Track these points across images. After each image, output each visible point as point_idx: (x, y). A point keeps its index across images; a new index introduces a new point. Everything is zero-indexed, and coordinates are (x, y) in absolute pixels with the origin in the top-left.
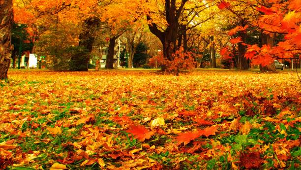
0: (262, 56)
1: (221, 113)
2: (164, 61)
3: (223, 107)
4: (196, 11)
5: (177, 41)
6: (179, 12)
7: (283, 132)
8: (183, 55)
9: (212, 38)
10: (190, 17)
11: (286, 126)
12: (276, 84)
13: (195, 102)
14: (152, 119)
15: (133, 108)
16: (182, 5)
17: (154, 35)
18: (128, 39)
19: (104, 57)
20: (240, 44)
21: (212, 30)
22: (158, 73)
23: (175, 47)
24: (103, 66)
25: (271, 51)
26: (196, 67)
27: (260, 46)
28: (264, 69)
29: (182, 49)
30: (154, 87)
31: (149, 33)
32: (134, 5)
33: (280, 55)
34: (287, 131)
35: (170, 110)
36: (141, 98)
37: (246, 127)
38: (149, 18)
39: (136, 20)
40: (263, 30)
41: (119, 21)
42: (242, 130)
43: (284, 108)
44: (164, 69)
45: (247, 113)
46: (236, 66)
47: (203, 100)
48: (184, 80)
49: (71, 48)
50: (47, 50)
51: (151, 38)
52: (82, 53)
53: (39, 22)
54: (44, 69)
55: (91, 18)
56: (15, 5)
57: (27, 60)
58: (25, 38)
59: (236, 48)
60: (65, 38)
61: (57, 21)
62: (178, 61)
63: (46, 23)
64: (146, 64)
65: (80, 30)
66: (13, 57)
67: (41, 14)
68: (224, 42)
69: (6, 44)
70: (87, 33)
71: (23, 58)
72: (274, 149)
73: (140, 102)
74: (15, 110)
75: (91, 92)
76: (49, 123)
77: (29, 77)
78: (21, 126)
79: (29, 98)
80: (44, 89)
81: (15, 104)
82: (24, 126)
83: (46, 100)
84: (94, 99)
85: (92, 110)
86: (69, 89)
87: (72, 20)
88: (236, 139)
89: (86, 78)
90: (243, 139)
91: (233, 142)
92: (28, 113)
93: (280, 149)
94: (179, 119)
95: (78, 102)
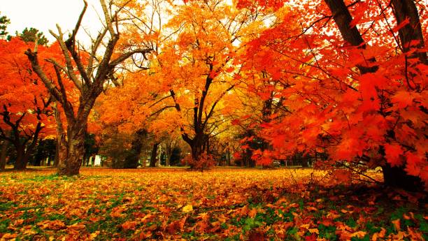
0: (264, 158)
1: (235, 201)
2: (192, 161)
3: (236, 196)
4: (216, 124)
5: (202, 147)
6: (204, 125)
7: (280, 216)
8: (206, 157)
9: (227, 144)
10: (212, 129)
11: (283, 211)
12: (275, 178)
13: (215, 192)
14: (184, 206)
15: (169, 197)
16: (206, 120)
17: (185, 142)
18: (167, 145)
19: (149, 158)
20: (248, 149)
21: (227, 138)
22: (188, 170)
23: (201, 151)
24: (148, 165)
25: (270, 154)
26: (216, 165)
27: (263, 150)
28: (266, 167)
29: (206, 152)
30: (185, 181)
31: (182, 140)
32: (172, 120)
33: (277, 157)
34: (283, 215)
35: (197, 199)
36: (175, 190)
37: (253, 212)
38: (182, 130)
39: (173, 131)
40: (264, 139)
41: (161, 132)
42: (250, 214)
43: (281, 196)
44: (193, 167)
45: (254, 201)
46: (245, 164)
47: (221, 191)
48: (207, 176)
49: (126, 151)
50: (108, 153)
51: (183, 144)
52: (134, 155)
53: (104, 132)
54: (105, 167)
55: (141, 130)
56: (88, 120)
57: (93, 160)
58: (93, 144)
59: (245, 151)
60: (122, 144)
61: (117, 132)
62: (202, 161)
63: (109, 133)
64: (180, 163)
65: (133, 138)
66: (84, 159)
67: (106, 126)
68: (236, 147)
69: (80, 149)
70: (138, 140)
71: (91, 158)
72: (275, 229)
73: (175, 192)
74: (83, 198)
75: (139, 185)
76: (107, 209)
77: (94, 173)
78: (87, 212)
79: (94, 189)
80: (105, 182)
81: (83, 194)
82: (89, 211)
83: (106, 191)
84: (141, 190)
85: (139, 199)
86: (123, 183)
87: (127, 130)
88: (246, 222)
89: (136, 174)
90: (251, 222)
91: (244, 224)
92: (92, 201)
93: (279, 229)
94: (203, 206)
95: (129, 192)
